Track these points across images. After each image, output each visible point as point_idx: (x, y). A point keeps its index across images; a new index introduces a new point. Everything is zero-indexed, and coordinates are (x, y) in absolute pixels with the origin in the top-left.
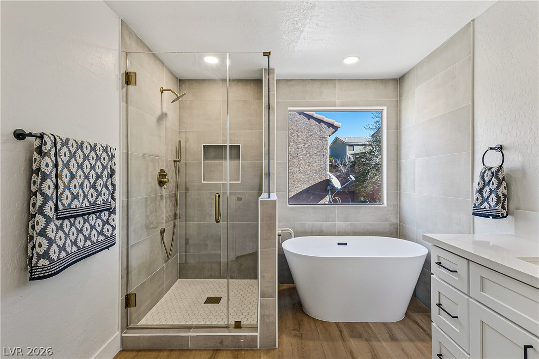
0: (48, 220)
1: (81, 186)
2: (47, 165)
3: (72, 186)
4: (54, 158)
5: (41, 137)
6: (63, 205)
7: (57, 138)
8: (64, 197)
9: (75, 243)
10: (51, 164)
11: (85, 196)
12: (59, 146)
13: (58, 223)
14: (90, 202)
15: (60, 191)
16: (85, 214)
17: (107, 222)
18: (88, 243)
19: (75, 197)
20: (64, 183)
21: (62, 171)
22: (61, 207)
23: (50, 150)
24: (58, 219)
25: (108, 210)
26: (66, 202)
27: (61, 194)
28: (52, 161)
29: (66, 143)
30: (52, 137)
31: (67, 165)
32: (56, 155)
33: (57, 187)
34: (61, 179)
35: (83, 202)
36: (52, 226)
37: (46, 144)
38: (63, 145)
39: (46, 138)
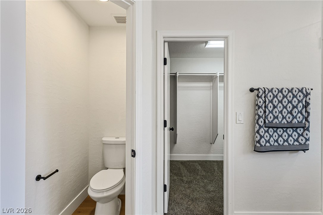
0: (260, 127)
1: (281, 112)
2: (260, 102)
3: (274, 112)
4: (264, 99)
5: (258, 90)
6: (269, 121)
7: (266, 89)
8: (269, 117)
9: (277, 141)
10: (262, 101)
11: (284, 118)
12: (267, 93)
13: (266, 129)
14: (287, 121)
15: (267, 114)
16: (285, 128)
17: (302, 135)
18: (286, 144)
19: (276, 117)
20: (269, 110)
21: (268, 105)
22: (267, 122)
23: (262, 95)
24: (266, 127)
25: (303, 127)
26: (270, 120)
27: (267, 115)
28: (263, 100)
29: (271, 91)
30: (263, 89)
31: (271, 102)
32: (265, 97)
33: (265, 112)
34: (267, 108)
35: (282, 121)
36: (262, 129)
37: (260, 93)
38: (269, 92)
39: (260, 90)
